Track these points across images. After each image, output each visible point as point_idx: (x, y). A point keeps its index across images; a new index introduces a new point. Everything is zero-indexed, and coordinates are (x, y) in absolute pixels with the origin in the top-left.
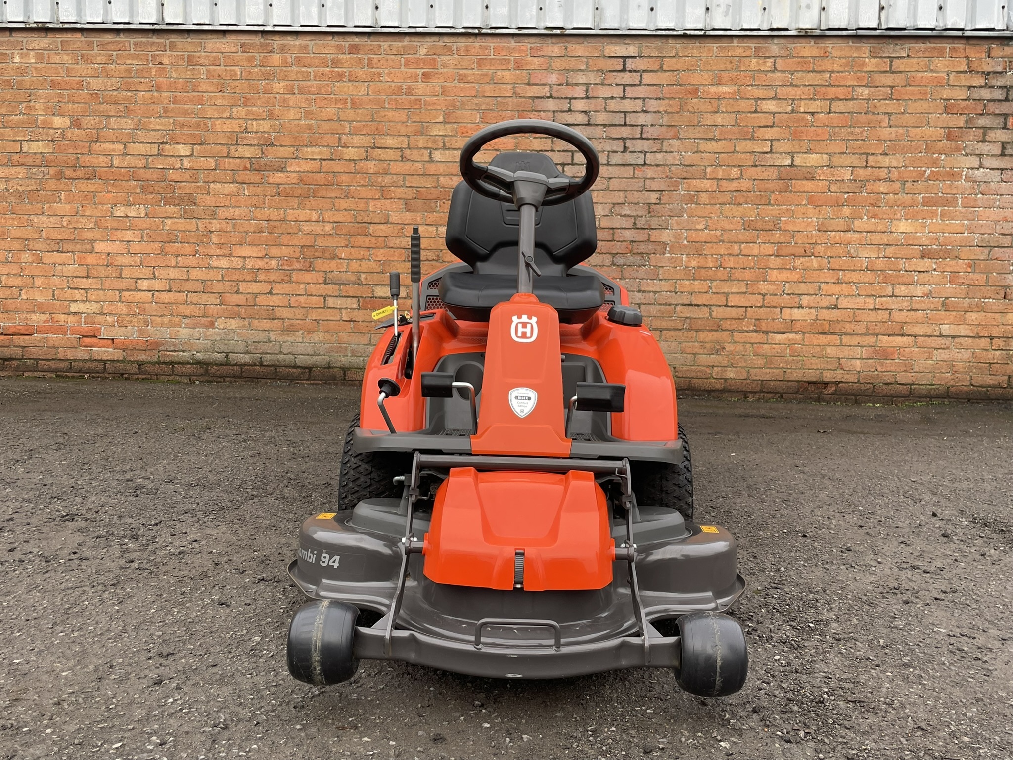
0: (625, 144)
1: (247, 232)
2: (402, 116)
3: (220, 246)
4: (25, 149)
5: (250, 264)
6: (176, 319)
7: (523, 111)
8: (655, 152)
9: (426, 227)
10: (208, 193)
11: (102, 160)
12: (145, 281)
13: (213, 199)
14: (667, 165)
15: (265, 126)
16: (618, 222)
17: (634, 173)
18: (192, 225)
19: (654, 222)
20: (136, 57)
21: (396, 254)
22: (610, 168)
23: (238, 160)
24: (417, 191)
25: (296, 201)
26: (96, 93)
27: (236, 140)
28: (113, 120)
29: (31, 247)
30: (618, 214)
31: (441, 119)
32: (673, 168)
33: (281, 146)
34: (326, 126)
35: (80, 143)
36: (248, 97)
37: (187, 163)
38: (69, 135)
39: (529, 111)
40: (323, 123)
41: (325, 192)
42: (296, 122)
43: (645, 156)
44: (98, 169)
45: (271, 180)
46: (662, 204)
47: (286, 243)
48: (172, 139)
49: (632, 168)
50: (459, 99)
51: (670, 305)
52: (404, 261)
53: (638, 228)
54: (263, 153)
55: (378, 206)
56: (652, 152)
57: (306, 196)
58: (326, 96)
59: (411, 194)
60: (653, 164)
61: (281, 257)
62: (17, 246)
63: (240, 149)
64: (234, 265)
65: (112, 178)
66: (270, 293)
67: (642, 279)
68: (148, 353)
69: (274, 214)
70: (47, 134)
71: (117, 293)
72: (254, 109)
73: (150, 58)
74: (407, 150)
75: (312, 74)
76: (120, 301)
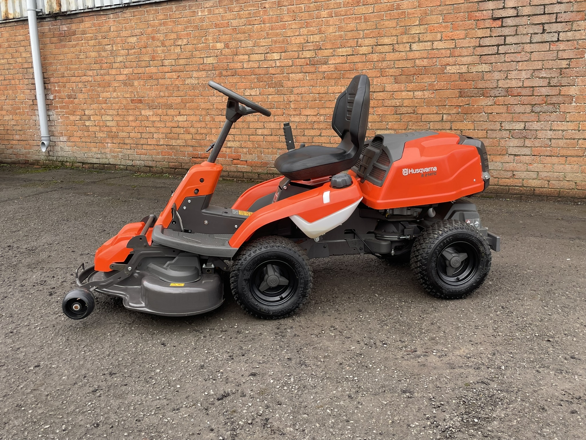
0: (544, 27)
1: (308, 101)
2: (393, 23)
3: (295, 109)
4: (205, 62)
5: (310, 119)
6: (275, 150)
7: (471, 12)
8: (566, 31)
9: (407, 92)
10: (289, 80)
11: (239, 65)
12: (260, 130)
13: (291, 83)
14: (576, 40)
15: (317, 38)
16: (536, 82)
17: (550, 47)
18: (280, 98)
19: (564, 81)
20: (253, 6)
21: (389, 110)
22: (532, 45)
23: (303, 60)
24: (402, 70)
25: (333, 81)
26: (235, 28)
27: (302, 48)
28: (243, 42)
29: (210, 113)
30: (537, 77)
31: (417, 23)
32: (580, 42)
33: (326, 49)
34: (350, 34)
35: (229, 56)
36: (308, 22)
37: (278, 64)
38: (224, 52)
39: (475, 11)
40: (348, 33)
41: (349, 75)
42: (334, 34)
43: (559, 35)
44: (237, 70)
45: (320, 71)
46: (570, 68)
47: (328, 106)
48: (271, 50)
49: (548, 44)
50: (429, 8)
51: (574, 139)
52: (394, 114)
53: (552, 86)
54: (316, 54)
55: (379, 81)
56: (564, 32)
57: (339, 78)
58: (350, 16)
59: (398, 72)
60: (565, 40)
61: (325, 115)
62: (204, 113)
63: (304, 53)
64: (302, 120)
65: (243, 74)
66: (320, 135)
67: (553, 121)
68: (262, 168)
69: (322, 90)
70: (214, 53)
71: (248, 136)
72: (312, 28)
73: (260, 5)
74: (397, 45)
75: (342, 3)
76: (249, 140)
